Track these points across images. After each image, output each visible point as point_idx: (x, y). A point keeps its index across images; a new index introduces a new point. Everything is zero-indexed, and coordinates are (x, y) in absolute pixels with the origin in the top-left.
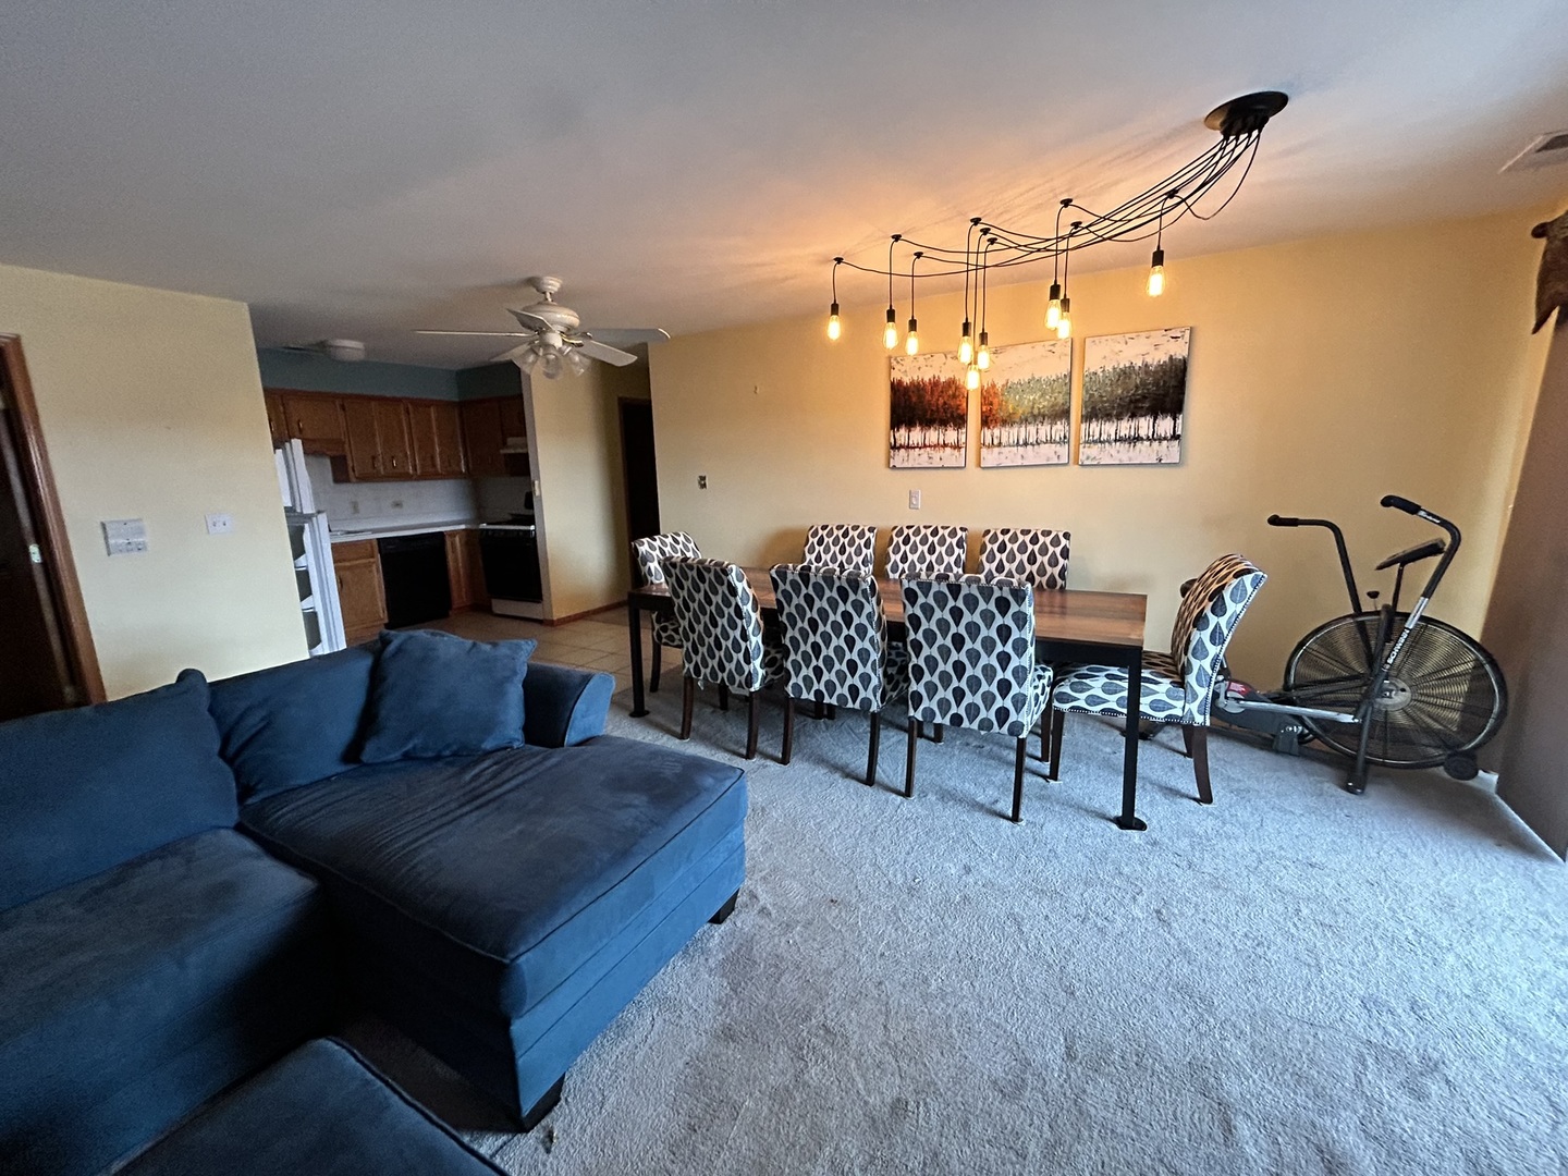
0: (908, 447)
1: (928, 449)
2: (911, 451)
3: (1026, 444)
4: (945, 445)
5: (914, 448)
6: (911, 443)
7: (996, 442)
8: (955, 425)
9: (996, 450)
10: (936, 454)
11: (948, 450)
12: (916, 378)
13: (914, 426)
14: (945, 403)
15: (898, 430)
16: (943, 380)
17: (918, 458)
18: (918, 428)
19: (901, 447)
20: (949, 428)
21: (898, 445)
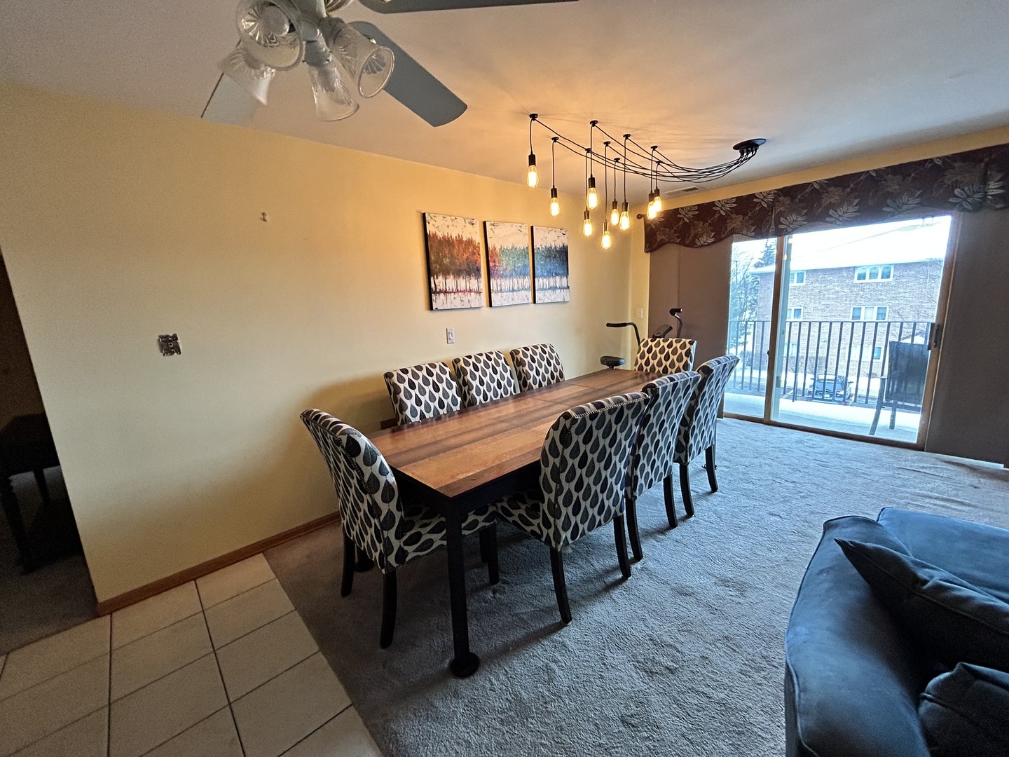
0: (446, 292)
1: (460, 293)
2: (448, 295)
3: (513, 290)
4: (470, 291)
5: (450, 292)
6: (448, 289)
7: (499, 289)
8: (476, 276)
9: (499, 294)
10: (466, 297)
11: (473, 294)
12: (446, 235)
13: (449, 274)
14: (468, 258)
15: (437, 278)
16: (465, 239)
17: (454, 301)
18: (452, 276)
19: (441, 292)
20: (472, 277)
21: (438, 290)
